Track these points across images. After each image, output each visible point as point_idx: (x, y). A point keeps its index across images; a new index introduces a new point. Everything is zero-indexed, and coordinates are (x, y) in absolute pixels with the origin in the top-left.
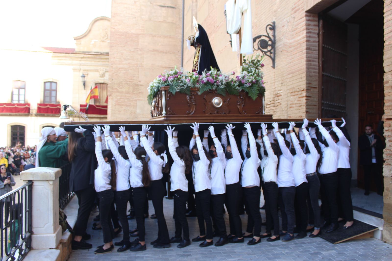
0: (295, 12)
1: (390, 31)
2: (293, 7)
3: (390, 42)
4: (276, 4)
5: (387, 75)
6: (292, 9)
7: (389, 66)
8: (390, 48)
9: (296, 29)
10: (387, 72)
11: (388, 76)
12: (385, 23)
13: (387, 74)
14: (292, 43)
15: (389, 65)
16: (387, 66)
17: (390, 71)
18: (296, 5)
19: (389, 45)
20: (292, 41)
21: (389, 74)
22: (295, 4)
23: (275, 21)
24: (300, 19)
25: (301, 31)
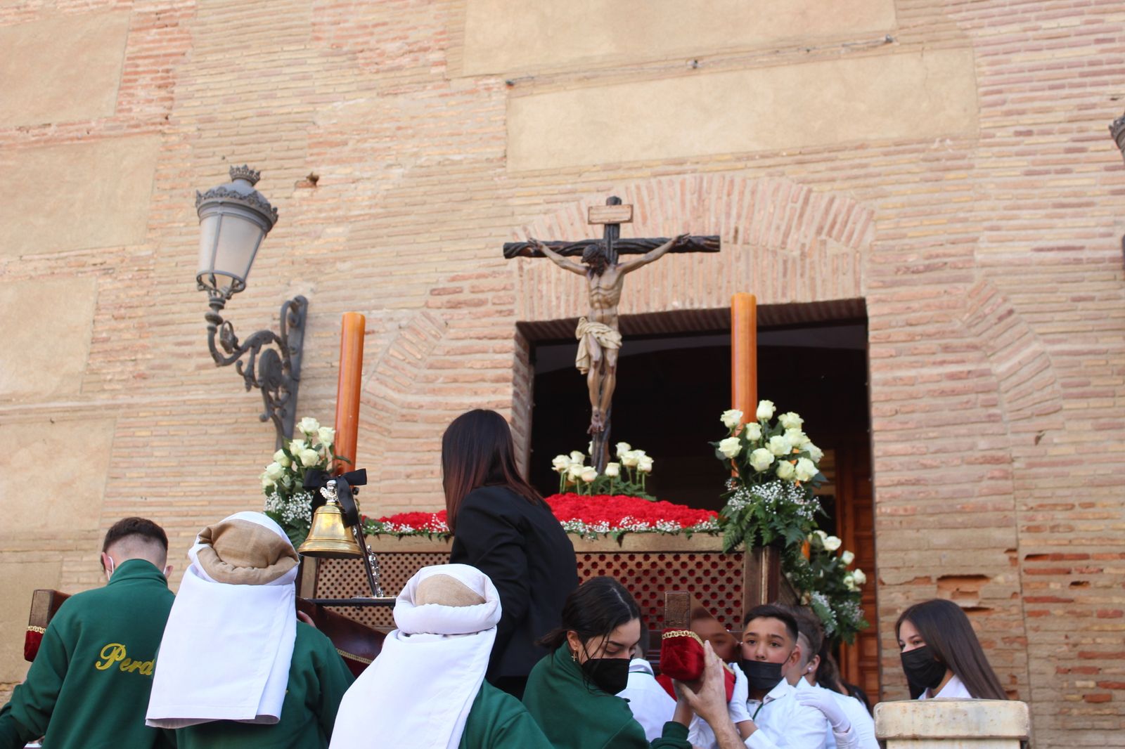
0: (456, 306)
1: (895, 482)
2: (441, 286)
3: (896, 510)
4: (319, 237)
5: (891, 593)
6: (434, 290)
7: (896, 571)
8: (897, 524)
9: (454, 365)
10: (890, 585)
11: (893, 595)
12: (878, 457)
13: (892, 590)
14: (421, 407)
15: (897, 568)
16: (891, 568)
17: (901, 584)
18: (466, 285)
19: (892, 515)
20: (426, 399)
21: (899, 592)
22: (453, 279)
23: (308, 296)
24: (479, 338)
25: (483, 380)
